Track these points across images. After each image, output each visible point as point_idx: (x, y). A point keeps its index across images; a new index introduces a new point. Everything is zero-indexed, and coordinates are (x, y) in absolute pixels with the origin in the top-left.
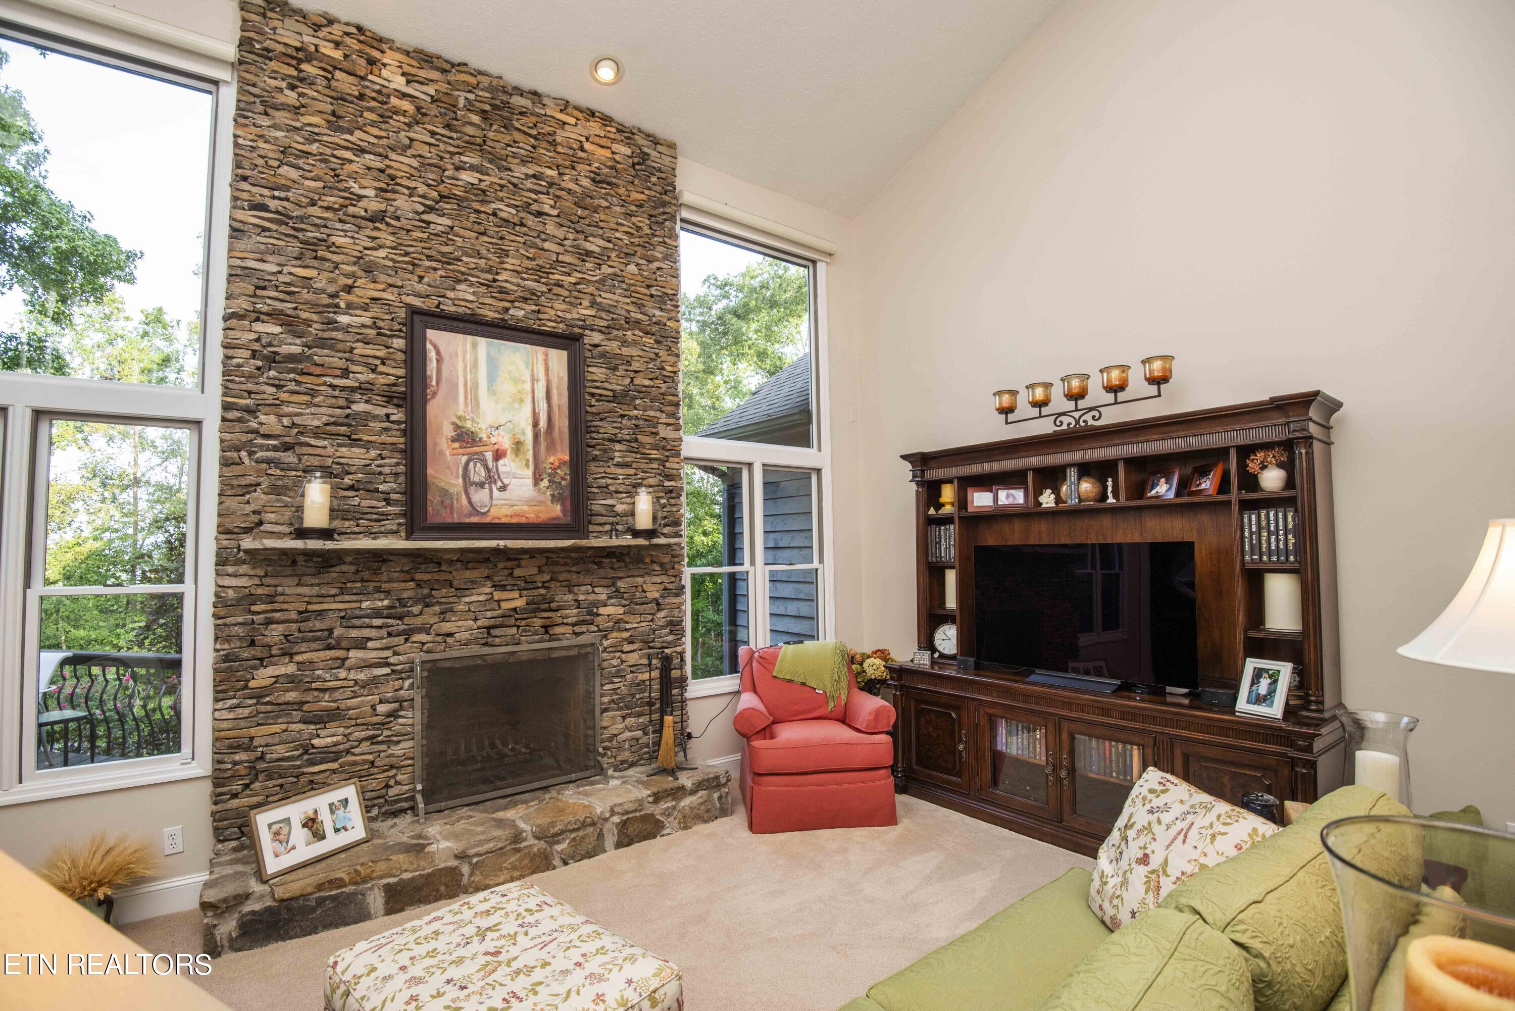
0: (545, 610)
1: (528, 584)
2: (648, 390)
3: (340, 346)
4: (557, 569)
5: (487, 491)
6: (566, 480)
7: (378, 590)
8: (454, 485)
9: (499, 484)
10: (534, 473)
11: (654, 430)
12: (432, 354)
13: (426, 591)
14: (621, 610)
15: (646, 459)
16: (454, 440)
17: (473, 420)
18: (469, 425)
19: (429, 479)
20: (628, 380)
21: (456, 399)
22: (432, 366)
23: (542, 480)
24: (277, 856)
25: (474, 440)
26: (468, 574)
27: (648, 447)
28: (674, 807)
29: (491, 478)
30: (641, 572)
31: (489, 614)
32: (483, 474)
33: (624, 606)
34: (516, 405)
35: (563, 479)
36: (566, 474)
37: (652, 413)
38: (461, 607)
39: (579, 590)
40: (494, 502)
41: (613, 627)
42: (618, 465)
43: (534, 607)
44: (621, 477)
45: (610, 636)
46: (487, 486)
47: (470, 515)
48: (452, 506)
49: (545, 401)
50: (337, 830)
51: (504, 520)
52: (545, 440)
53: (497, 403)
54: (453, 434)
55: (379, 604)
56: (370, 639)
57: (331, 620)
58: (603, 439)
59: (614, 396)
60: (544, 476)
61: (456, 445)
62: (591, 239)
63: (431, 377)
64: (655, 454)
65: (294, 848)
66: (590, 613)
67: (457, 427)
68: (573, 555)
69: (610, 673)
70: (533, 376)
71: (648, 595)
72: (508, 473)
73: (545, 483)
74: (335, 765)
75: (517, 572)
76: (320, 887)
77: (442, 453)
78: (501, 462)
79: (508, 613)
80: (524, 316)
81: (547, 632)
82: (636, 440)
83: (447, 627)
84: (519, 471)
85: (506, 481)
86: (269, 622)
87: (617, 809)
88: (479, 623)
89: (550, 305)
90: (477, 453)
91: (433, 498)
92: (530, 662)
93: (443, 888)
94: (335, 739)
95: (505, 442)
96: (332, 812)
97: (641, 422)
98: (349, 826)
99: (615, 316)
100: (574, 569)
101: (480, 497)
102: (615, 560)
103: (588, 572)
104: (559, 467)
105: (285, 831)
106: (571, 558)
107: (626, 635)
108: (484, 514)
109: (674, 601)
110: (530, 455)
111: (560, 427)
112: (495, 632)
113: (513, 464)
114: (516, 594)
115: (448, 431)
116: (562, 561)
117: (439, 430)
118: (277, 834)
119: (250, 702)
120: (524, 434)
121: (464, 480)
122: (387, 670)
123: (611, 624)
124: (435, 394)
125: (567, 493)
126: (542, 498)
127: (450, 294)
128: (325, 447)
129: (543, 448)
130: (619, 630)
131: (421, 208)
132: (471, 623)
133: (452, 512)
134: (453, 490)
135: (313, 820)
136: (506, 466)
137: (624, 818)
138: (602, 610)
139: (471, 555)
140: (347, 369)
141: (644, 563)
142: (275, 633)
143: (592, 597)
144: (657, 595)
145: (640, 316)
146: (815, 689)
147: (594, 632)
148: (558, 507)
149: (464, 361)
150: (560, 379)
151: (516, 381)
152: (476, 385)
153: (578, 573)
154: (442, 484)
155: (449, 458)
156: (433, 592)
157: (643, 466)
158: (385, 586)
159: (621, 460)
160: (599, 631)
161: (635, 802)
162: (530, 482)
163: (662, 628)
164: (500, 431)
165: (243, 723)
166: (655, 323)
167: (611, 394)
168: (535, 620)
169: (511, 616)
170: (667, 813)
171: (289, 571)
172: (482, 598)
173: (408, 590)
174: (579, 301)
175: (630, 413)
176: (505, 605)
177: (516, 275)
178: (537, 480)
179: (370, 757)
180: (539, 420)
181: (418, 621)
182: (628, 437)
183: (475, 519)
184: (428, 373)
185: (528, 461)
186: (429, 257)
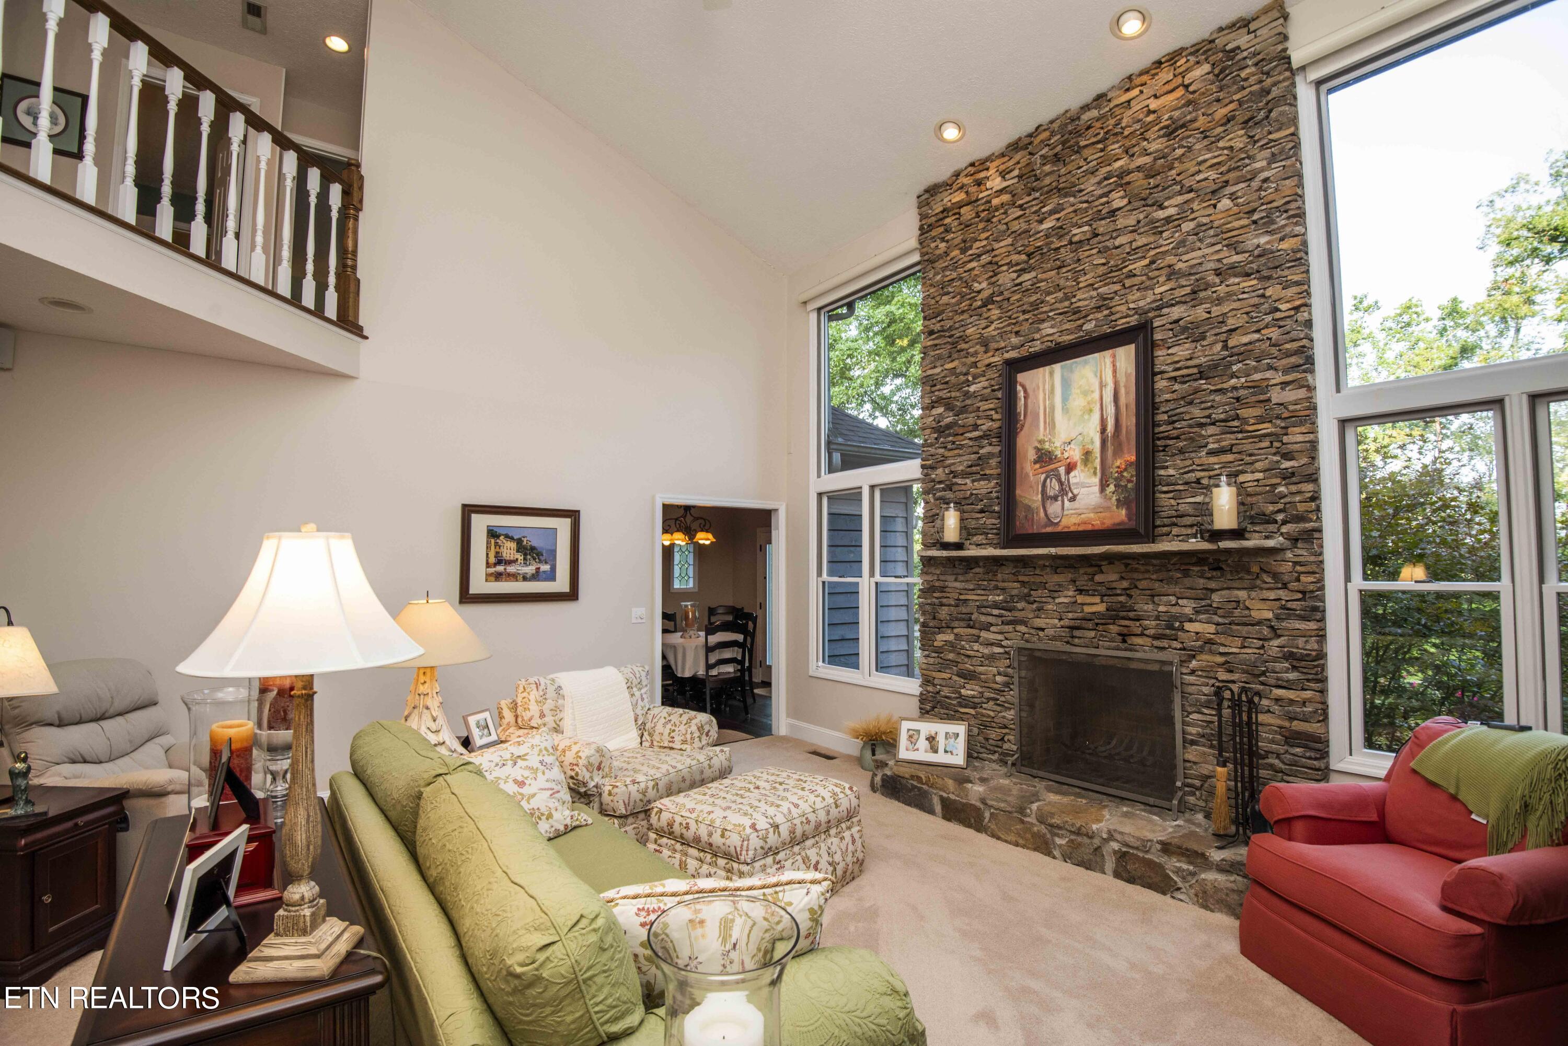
0: (1124, 618)
1: (1108, 592)
2: (1250, 347)
3: (970, 409)
4: (1135, 576)
5: (1060, 502)
6: (1132, 482)
7: (996, 588)
8: (1035, 501)
9: (1070, 495)
10: (1101, 480)
11: (1262, 397)
12: (1021, 394)
13: (1026, 591)
14: (1212, 628)
15: (1253, 437)
16: (1035, 462)
17: (1050, 441)
18: (1047, 446)
19: (1017, 497)
20: (1219, 346)
21: (1038, 427)
22: (1021, 402)
23: (1108, 485)
24: (907, 750)
25: (1051, 459)
26: (1056, 578)
27: (1252, 421)
28: (1193, 874)
29: (1064, 489)
30: (1246, 583)
31: (1070, 615)
32: (1057, 488)
33: (1218, 624)
34: (1086, 417)
35: (1129, 481)
36: (1132, 476)
37: (1257, 376)
38: (1050, 607)
39: (1160, 600)
40: (1065, 513)
41: (1201, 647)
42: (1211, 453)
43: (1113, 615)
44: (1217, 467)
45: (1198, 658)
46: (1060, 498)
47: (1046, 526)
48: (1033, 520)
49: (1113, 404)
50: (946, 752)
51: (1072, 529)
52: (1113, 444)
53: (1069, 420)
54: (1035, 457)
55: (997, 598)
56: (992, 625)
57: (972, 607)
58: (1190, 426)
59: (1200, 372)
60: (1111, 480)
61: (1038, 466)
62: (1166, 204)
63: (1020, 413)
64: (1267, 428)
65: (917, 750)
66: (1171, 627)
67: (1038, 450)
68: (1154, 562)
69: (1197, 700)
70: (1101, 382)
71: (1253, 613)
72: (1077, 484)
73: (1112, 488)
74: (972, 711)
75: (1098, 578)
76: (912, 777)
77: (1027, 475)
78: (1072, 474)
79: (1089, 616)
80: (1096, 326)
81: (1124, 641)
82: (1237, 417)
83: (1039, 622)
84: (1087, 481)
85: (1075, 492)
86: (942, 605)
87: (1118, 837)
88: (1062, 623)
89: (1123, 301)
90: (1052, 470)
91: (1020, 514)
92: (1105, 667)
93: (973, 821)
94: (972, 693)
95: (1075, 454)
96: (946, 738)
97: (1242, 392)
98: (954, 753)
99: (1197, 276)
100: (1154, 577)
101: (1054, 508)
102: (1206, 568)
103: (1170, 581)
104: (1125, 470)
105: (915, 737)
106: (1154, 565)
107: (1220, 659)
108: (1057, 524)
109: (1298, 626)
110: (1097, 463)
111: (1127, 427)
112: (1077, 633)
113: (1082, 475)
114: (1097, 599)
115: (1032, 455)
116: (1142, 568)
117: (1025, 456)
118: (911, 737)
119: (933, 655)
120: (1092, 442)
121: (1042, 495)
122: (1001, 650)
123: (1199, 643)
124: (1023, 426)
125: (1133, 496)
126: (1108, 504)
127: (1037, 336)
128: (966, 484)
129: (1110, 452)
130: (1211, 652)
131: (1015, 275)
132: (1056, 621)
133: (1032, 525)
134: (1034, 505)
135: (934, 738)
136: (1077, 477)
137: (1124, 849)
138: (1187, 626)
139: (1059, 562)
140: (976, 424)
141: (1249, 572)
142: (944, 612)
143: (1174, 610)
144: (1270, 615)
145: (1236, 258)
146: (1471, 813)
147: (1176, 649)
148: (1124, 512)
149: (1044, 390)
150: (1127, 376)
151: (1085, 393)
152: (1053, 408)
153: (1161, 581)
154: (1026, 502)
155: (1032, 478)
156: (1032, 592)
157: (1248, 447)
158: (1001, 585)
159: (1216, 446)
160: (1184, 649)
161: (1138, 839)
162: (1097, 489)
163: (1275, 660)
164: (1072, 446)
165: (931, 667)
166: (1259, 256)
167: (1195, 370)
168: (1111, 627)
169: (1090, 620)
170: (1186, 876)
171: (950, 571)
172: (1066, 600)
173: (1015, 588)
174: (1155, 281)
175: (1225, 386)
176: (1088, 609)
177: (1090, 288)
178: (1103, 486)
179: (992, 714)
180: (1106, 425)
181: (1019, 615)
182: (1222, 416)
183: (1049, 530)
184: (1018, 410)
185: (1096, 468)
186: (1024, 312)
